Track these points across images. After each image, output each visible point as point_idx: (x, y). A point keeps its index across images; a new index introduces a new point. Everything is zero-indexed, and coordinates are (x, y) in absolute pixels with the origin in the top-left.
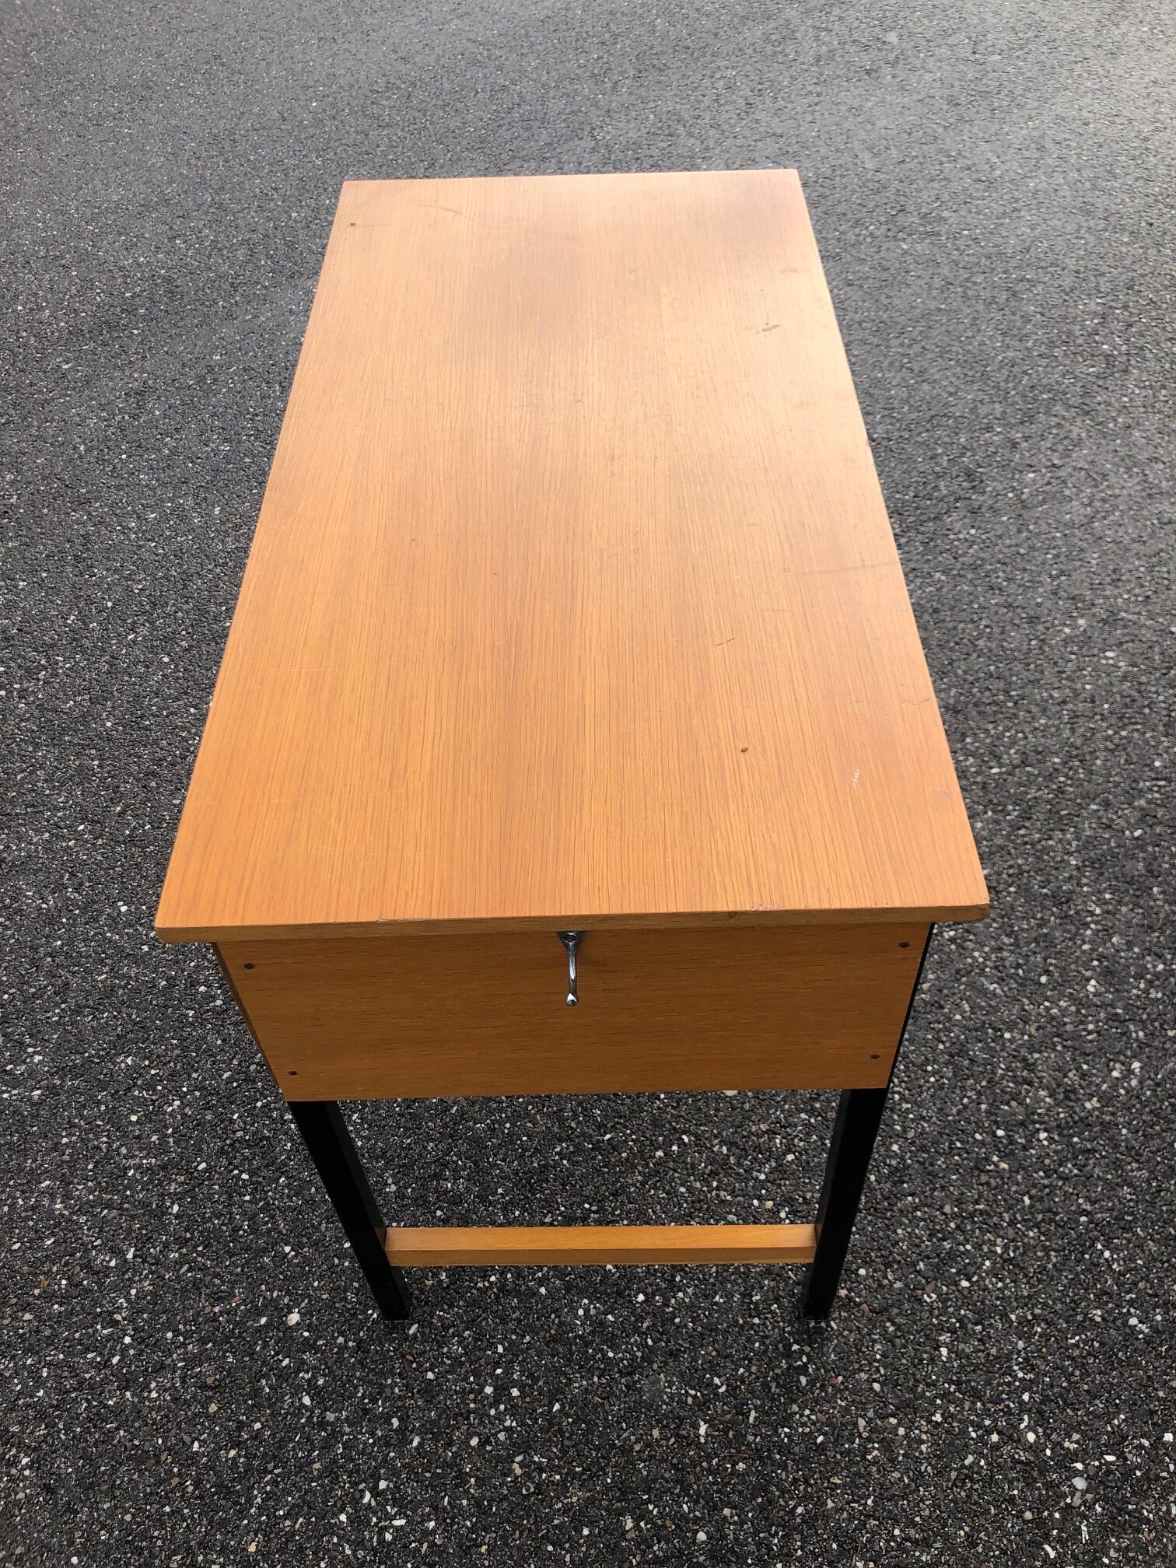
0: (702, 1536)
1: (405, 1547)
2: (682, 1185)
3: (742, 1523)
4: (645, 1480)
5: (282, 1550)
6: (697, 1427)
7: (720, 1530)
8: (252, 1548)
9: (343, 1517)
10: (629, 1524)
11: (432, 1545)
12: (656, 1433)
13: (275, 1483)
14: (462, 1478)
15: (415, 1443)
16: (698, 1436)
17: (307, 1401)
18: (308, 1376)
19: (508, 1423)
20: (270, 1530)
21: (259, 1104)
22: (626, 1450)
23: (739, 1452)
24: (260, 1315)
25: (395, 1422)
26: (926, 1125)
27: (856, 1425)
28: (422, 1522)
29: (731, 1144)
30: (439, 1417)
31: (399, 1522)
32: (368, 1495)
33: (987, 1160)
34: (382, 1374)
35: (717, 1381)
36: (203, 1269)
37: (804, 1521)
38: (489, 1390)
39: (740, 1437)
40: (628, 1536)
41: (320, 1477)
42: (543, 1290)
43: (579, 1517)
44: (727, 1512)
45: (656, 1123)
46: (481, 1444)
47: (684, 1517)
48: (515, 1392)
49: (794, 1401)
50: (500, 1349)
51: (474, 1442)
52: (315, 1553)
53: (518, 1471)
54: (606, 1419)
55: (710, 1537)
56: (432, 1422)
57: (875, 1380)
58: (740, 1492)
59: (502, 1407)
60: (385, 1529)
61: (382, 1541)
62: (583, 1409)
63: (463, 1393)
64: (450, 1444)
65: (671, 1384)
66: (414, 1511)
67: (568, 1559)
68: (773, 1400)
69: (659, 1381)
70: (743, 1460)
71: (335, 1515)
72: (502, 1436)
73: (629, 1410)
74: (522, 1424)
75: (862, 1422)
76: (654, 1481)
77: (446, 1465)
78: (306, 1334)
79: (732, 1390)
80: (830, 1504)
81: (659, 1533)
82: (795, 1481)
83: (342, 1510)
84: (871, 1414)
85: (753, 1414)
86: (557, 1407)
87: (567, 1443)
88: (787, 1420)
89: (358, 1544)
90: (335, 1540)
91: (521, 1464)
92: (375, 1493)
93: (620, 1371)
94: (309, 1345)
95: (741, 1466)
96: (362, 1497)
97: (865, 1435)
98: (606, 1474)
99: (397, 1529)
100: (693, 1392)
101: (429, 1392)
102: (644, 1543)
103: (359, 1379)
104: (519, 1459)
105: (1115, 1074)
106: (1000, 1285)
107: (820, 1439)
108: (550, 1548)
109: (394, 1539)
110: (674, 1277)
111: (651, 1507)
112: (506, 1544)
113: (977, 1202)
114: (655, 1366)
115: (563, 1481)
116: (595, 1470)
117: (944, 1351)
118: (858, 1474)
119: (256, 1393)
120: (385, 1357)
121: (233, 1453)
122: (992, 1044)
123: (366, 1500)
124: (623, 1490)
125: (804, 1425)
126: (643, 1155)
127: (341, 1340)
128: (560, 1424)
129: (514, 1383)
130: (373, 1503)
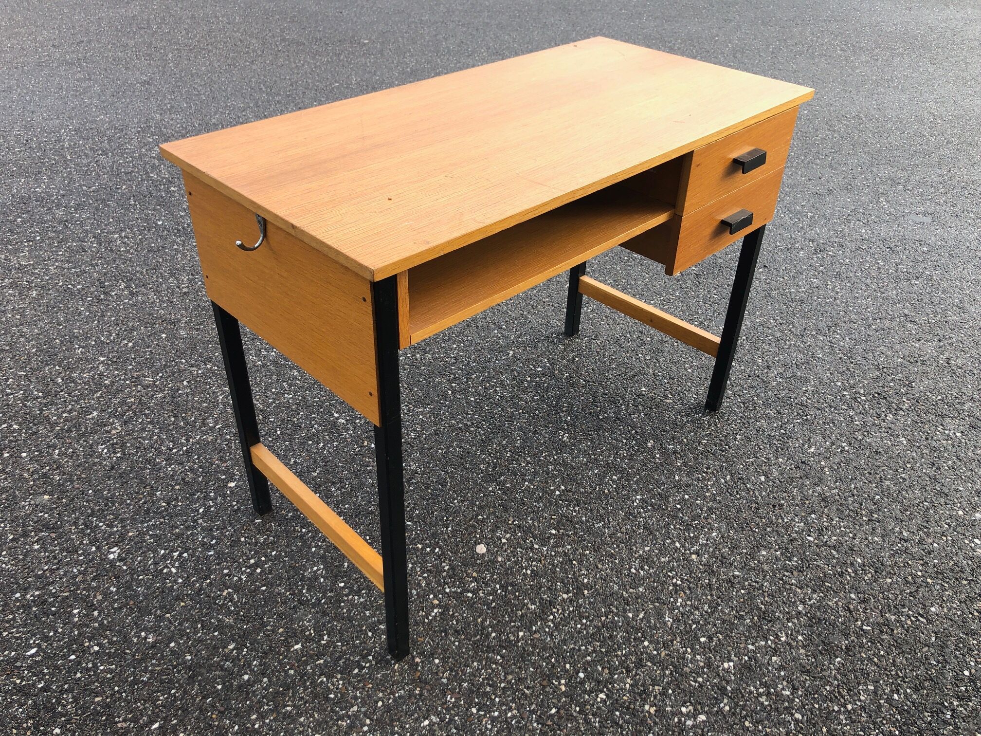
0: (246, 677)
1: (165, 579)
2: (412, 564)
3: (265, 689)
4: (256, 640)
5: (136, 543)
6: (297, 643)
7: (254, 682)
8: (130, 534)
9: (163, 552)
10: (231, 647)
11: (172, 586)
12: (281, 630)
13: (161, 523)
14: (208, 577)
15: (210, 553)
16: (293, 646)
17: (201, 510)
18: (212, 504)
19: (242, 577)
20: (141, 534)
21: (313, 416)
22: (263, 625)
23: (298, 667)
24: (225, 474)
25: (214, 541)
26: (549, 639)
27: (352, 706)
28: (180, 577)
29: (452, 568)
30: (228, 553)
31: (174, 570)
32: (178, 553)
33: (559, 679)
34: (231, 525)
35: (326, 637)
36: (230, 448)
37: (285, 714)
38: (252, 561)
39: (306, 663)
40: (225, 650)
41: (173, 535)
42: (314, 549)
43: (220, 627)
44: (265, 680)
45: (434, 536)
46: (227, 575)
47: (250, 665)
48: (259, 570)
49: (342, 674)
50: (274, 553)
51: (226, 571)
52: (142, 553)
53: (225, 594)
54: (273, 609)
55: (248, 680)
56: (223, 553)
57: (383, 701)
58: (279, 679)
59: (248, 570)
60: (168, 567)
61: (162, 570)
62: (270, 599)
63: (244, 554)
64: (218, 564)
65: (310, 621)
66: (181, 572)
67: (199, 635)
68: (335, 665)
69: (307, 616)
70: (296, 671)
71: (162, 549)
72: (235, 578)
73: (284, 614)
74: (246, 582)
75: (355, 708)
76: (258, 643)
77: (209, 569)
78: (228, 492)
79: (327, 646)
80: (302, 719)
81: (237, 659)
82: (302, 698)
83: (165, 550)
84: (363, 709)
85: (321, 661)
86: (264, 588)
87: (250, 602)
88: (330, 677)
89: (156, 564)
90: (152, 555)
91: (229, 593)
92: (180, 555)
93: (299, 600)
94: (224, 496)
95: (292, 672)
96: (175, 552)
97: (350, 713)
98: (247, 625)
99: (171, 572)
100: (312, 631)
101: (235, 543)
102: (227, 657)
103: (223, 519)
104: (230, 590)
105: (684, 710)
106: (489, 727)
107: (332, 696)
108: (199, 626)
109: (166, 573)
110: (363, 589)
111: (245, 650)
112: (190, 610)
113: (528, 688)
114: (313, 610)
115: (233, 611)
116: (246, 619)
117: (426, 722)
118: (327, 723)
119: (193, 495)
120: (238, 521)
121: (164, 504)
122: (632, 640)
123: (174, 554)
124: (245, 635)
125: (333, 685)
127: (235, 503)
128: (257, 594)
129: (262, 567)
130: (175, 557)
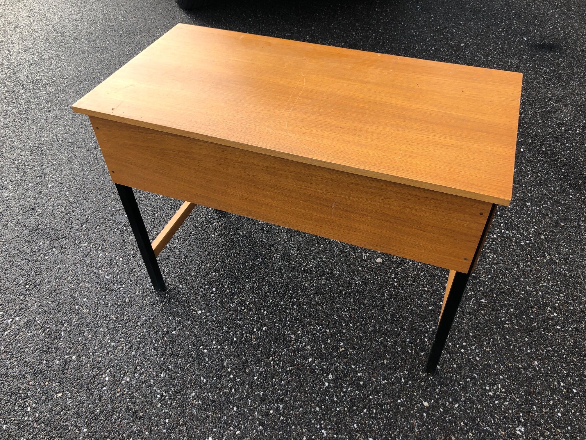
0: (512, 310)
1: (507, 386)
2: (408, 282)
3: (509, 300)
4: (495, 318)
5: (505, 423)
6: (482, 302)
7: (511, 306)
8: (503, 433)
9: (496, 402)
10: (507, 326)
11: (507, 378)
12: (482, 312)
13: (483, 422)
14: (488, 365)
15: (476, 375)
16: (485, 302)
17: (456, 406)
18: (448, 403)
19: (474, 348)
20: (498, 427)
22: (486, 321)
23: (491, 295)
24: (422, 415)
25: (468, 380)
27: (487, 268)
28: (500, 379)
29: (398, 266)
30: (468, 367)
31: (499, 386)
32: (490, 393)
34: (452, 380)
35: (470, 293)
36: (399, 433)
37: (510, 287)
38: (462, 351)
39: (486, 293)
40: (510, 327)
41: (483, 407)
42: (433, 327)
43: (503, 338)
44: (506, 302)
45: (385, 281)
46: (479, 357)
47: (507, 312)
48: (464, 344)
49: (479, 278)
50: (450, 344)
51: (478, 359)
52: (507, 413)
53: (488, 349)
54: (477, 323)
55: (512, 308)
56: (470, 368)
58: (501, 298)
59: (468, 348)
60: (501, 391)
61: (505, 393)
62: (473, 327)
63: (462, 358)
64: (477, 366)
65: (469, 304)
66: (497, 381)
67: (515, 344)
68: (478, 283)
69: (468, 306)
70: (493, 294)
71: (495, 404)
72: (477, 351)
73: (475, 316)
74: (474, 345)
75: (487, 266)
76: (496, 316)
77: (484, 368)
78: (433, 401)
79: (473, 290)
80: (507, 280)
81: (510, 319)
82: (500, 285)
83: (494, 402)
84: (485, 264)
85: (481, 288)
86: (471, 334)
87: (482, 335)
88: (484, 282)
89: (505, 400)
90: (503, 406)
91: (487, 348)
92: (490, 391)
93: (463, 315)
94: (437, 401)
95: (494, 295)
96: (491, 395)
97: (490, 267)
98: (492, 327)
99: (501, 387)
100: (472, 300)
101: (460, 367)
102: (512, 324)
103: (452, 387)
104: (485, 348)
107: (490, 276)
108: (511, 347)
109: (504, 389)
110: (437, 293)
111: (503, 319)
112: (509, 358)
114: (463, 306)
115: (493, 338)
116: (491, 329)
118: (500, 272)
119: (451, 422)
120: (446, 378)
121: (470, 434)
123: (492, 394)
124: (497, 324)
125: (485, 278)
126: (395, 288)
127: (437, 390)
128: (476, 335)
129: (462, 343)
130: (493, 392)
